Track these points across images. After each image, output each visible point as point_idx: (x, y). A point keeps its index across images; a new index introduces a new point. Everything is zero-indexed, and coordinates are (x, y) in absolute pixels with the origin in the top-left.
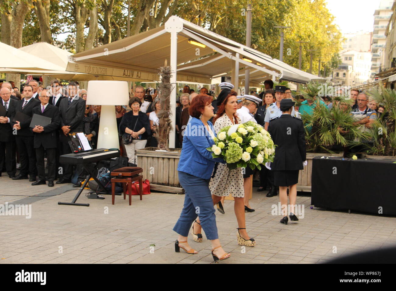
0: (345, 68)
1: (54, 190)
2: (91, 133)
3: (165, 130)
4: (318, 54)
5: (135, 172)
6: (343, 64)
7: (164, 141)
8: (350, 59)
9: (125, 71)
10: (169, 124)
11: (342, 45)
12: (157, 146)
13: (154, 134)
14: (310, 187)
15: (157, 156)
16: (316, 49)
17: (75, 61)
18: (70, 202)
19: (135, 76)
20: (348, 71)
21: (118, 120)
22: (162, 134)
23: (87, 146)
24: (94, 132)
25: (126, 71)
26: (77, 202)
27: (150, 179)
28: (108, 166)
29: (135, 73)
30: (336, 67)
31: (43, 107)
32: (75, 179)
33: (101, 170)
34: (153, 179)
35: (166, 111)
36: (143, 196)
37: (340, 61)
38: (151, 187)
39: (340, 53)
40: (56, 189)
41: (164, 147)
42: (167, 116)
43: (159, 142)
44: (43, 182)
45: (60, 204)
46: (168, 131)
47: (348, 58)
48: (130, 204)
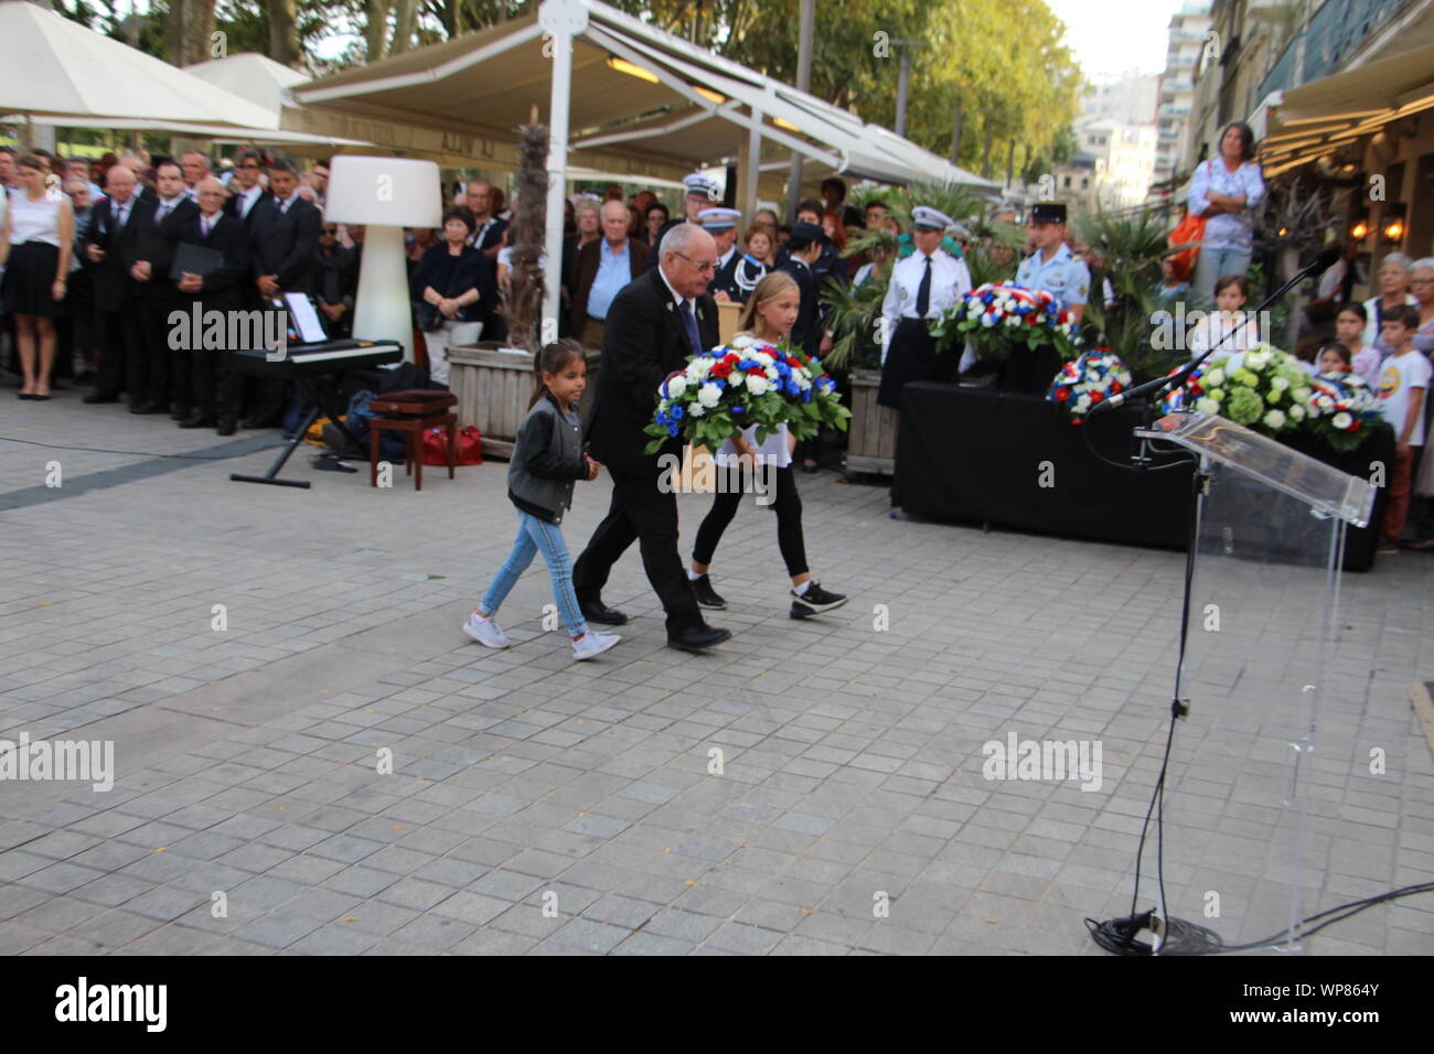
0: (1088, 164)
1: (231, 444)
2: (341, 301)
3: (528, 298)
4: (1015, 123)
5: (439, 404)
6: (1082, 154)
7: (523, 324)
8: (1103, 141)
9: (445, 137)
10: (539, 282)
11: (1083, 103)
12: (504, 339)
13: (499, 307)
14: (892, 462)
15: (501, 365)
16: (1010, 109)
17: (302, 104)
18: (262, 474)
19: (476, 152)
20: (1094, 173)
21: (411, 266)
22: (519, 307)
23: (312, 331)
24: (347, 298)
25: (450, 138)
26: (279, 477)
27: (482, 426)
28: (374, 386)
29: (477, 144)
30: (1064, 160)
31: (209, 222)
32: (292, 419)
33: (356, 397)
34: (490, 426)
35: (531, 245)
36: (458, 470)
37: (1074, 145)
38: (484, 446)
39: (1077, 124)
40: (238, 442)
41: (524, 343)
42: (534, 260)
43: (511, 329)
44: (207, 422)
45: (235, 478)
46: (535, 299)
47: (1097, 141)
48: (418, 487)
